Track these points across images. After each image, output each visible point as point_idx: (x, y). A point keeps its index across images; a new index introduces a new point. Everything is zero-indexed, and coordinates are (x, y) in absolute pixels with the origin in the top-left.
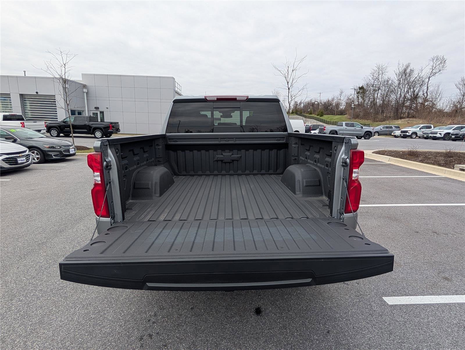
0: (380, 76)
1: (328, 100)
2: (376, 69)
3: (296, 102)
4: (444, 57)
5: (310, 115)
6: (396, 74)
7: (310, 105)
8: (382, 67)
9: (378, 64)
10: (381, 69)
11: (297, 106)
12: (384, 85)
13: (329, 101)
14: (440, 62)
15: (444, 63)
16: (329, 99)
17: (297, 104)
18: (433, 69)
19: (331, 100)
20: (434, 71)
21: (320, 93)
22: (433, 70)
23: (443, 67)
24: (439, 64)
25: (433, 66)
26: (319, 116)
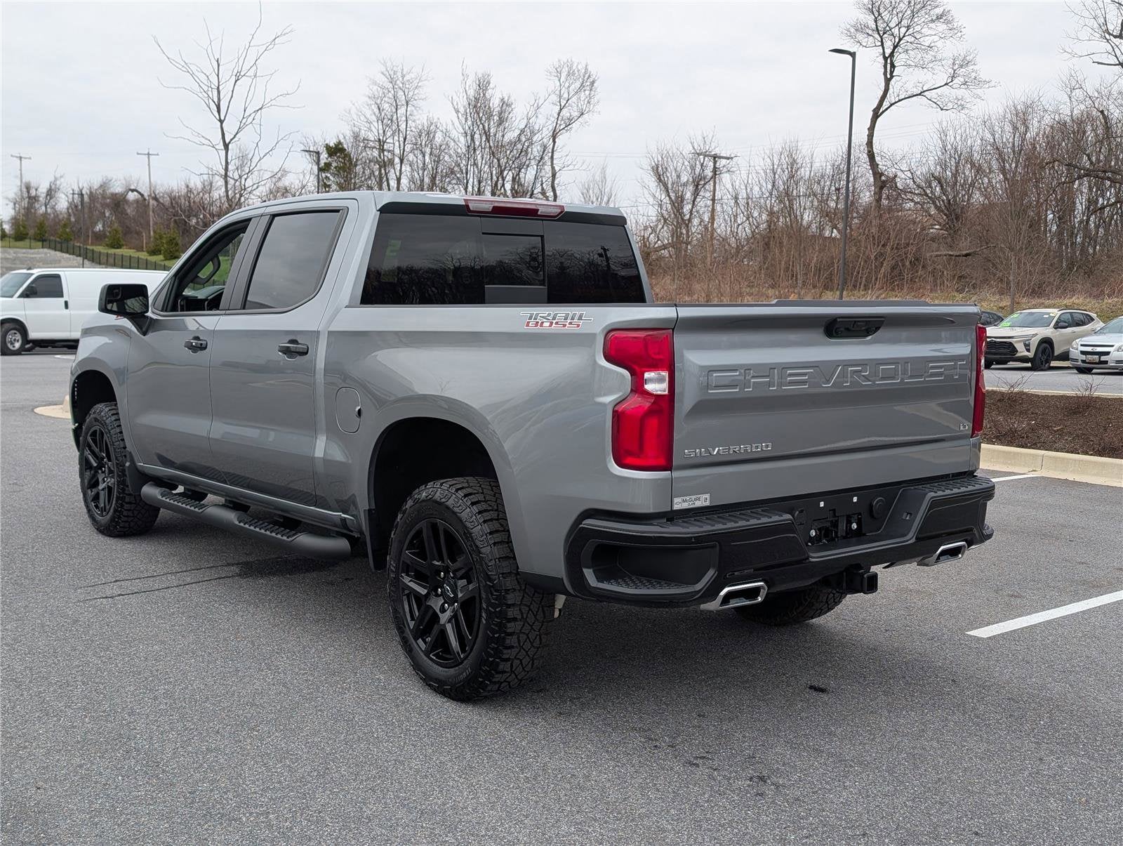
0: (402, 111)
1: (187, 186)
2: (384, 81)
3: (28, 188)
4: (590, 68)
5: (112, 251)
6: (457, 111)
7: (104, 205)
8: (403, 76)
9: (389, 64)
10: (401, 85)
11: (37, 205)
12: (418, 147)
13: (190, 191)
14: (578, 84)
15: (591, 90)
16: (192, 185)
17: (33, 193)
18: (563, 105)
19: (200, 186)
20: (565, 113)
21: (148, 154)
22: (561, 109)
23: (589, 102)
24: (577, 93)
25: (560, 97)
26: (161, 257)
